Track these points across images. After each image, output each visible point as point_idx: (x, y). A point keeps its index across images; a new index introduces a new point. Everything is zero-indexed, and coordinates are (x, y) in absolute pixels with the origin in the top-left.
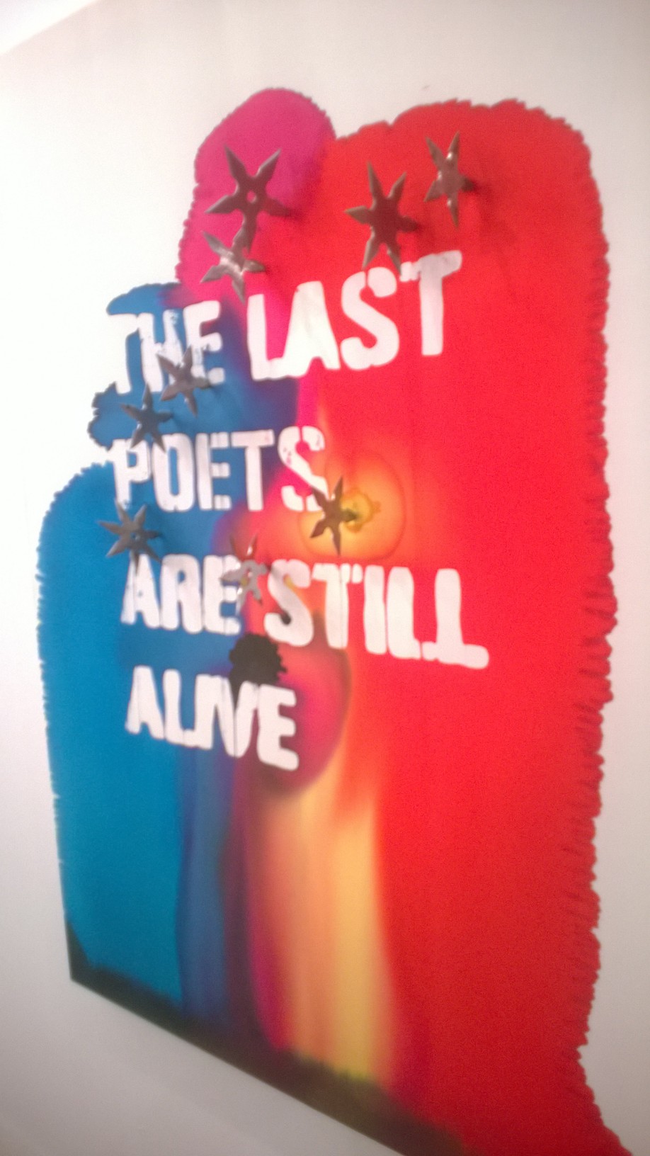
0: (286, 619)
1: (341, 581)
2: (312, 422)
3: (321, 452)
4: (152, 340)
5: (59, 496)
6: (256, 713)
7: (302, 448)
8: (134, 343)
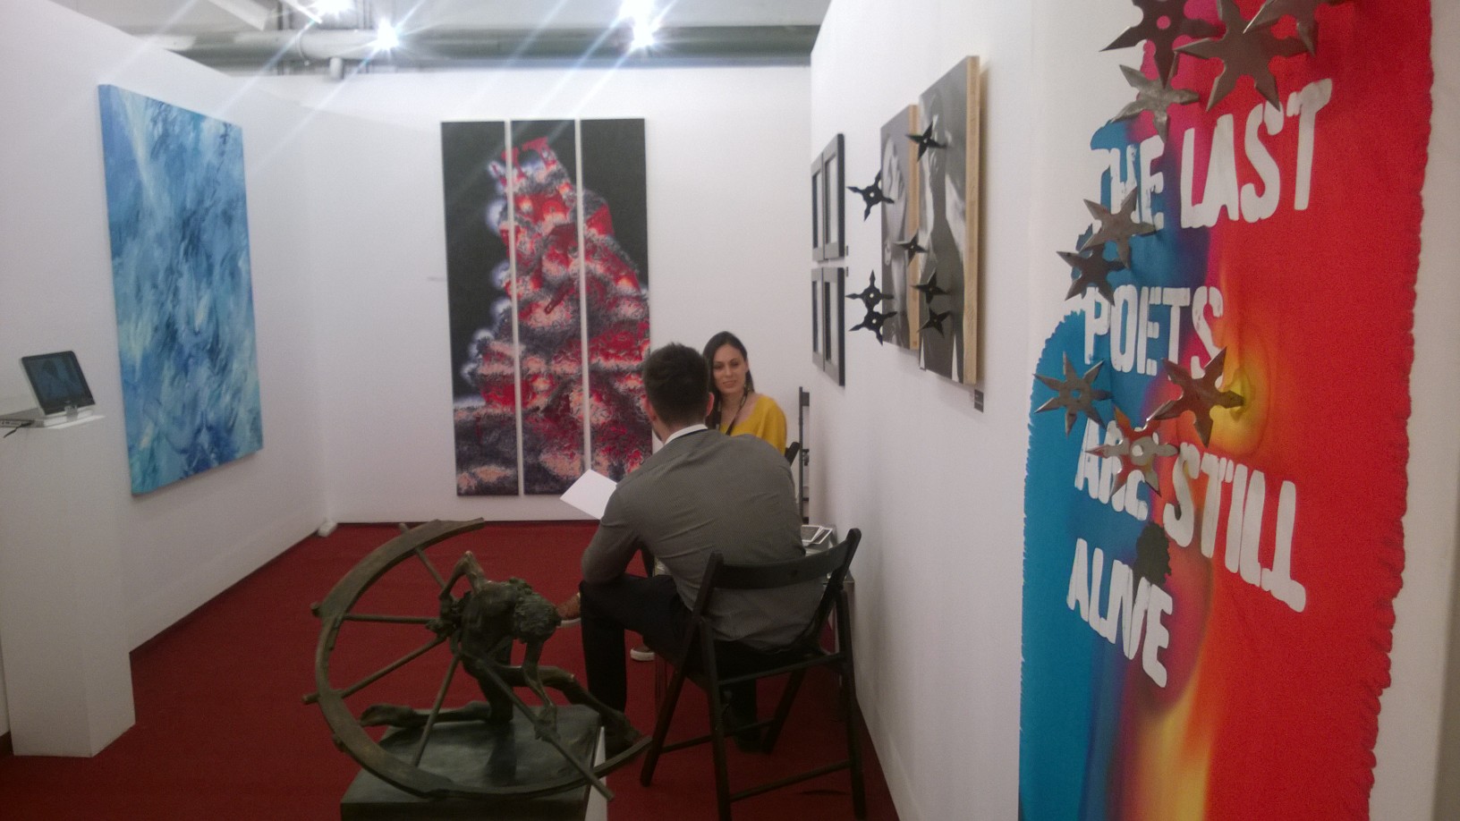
0: (1178, 514)
1: (1218, 479)
2: (1214, 283)
3: (1220, 318)
4: (1119, 179)
5: (1048, 341)
6: (1146, 612)
7: (1208, 310)
8: (1106, 177)
